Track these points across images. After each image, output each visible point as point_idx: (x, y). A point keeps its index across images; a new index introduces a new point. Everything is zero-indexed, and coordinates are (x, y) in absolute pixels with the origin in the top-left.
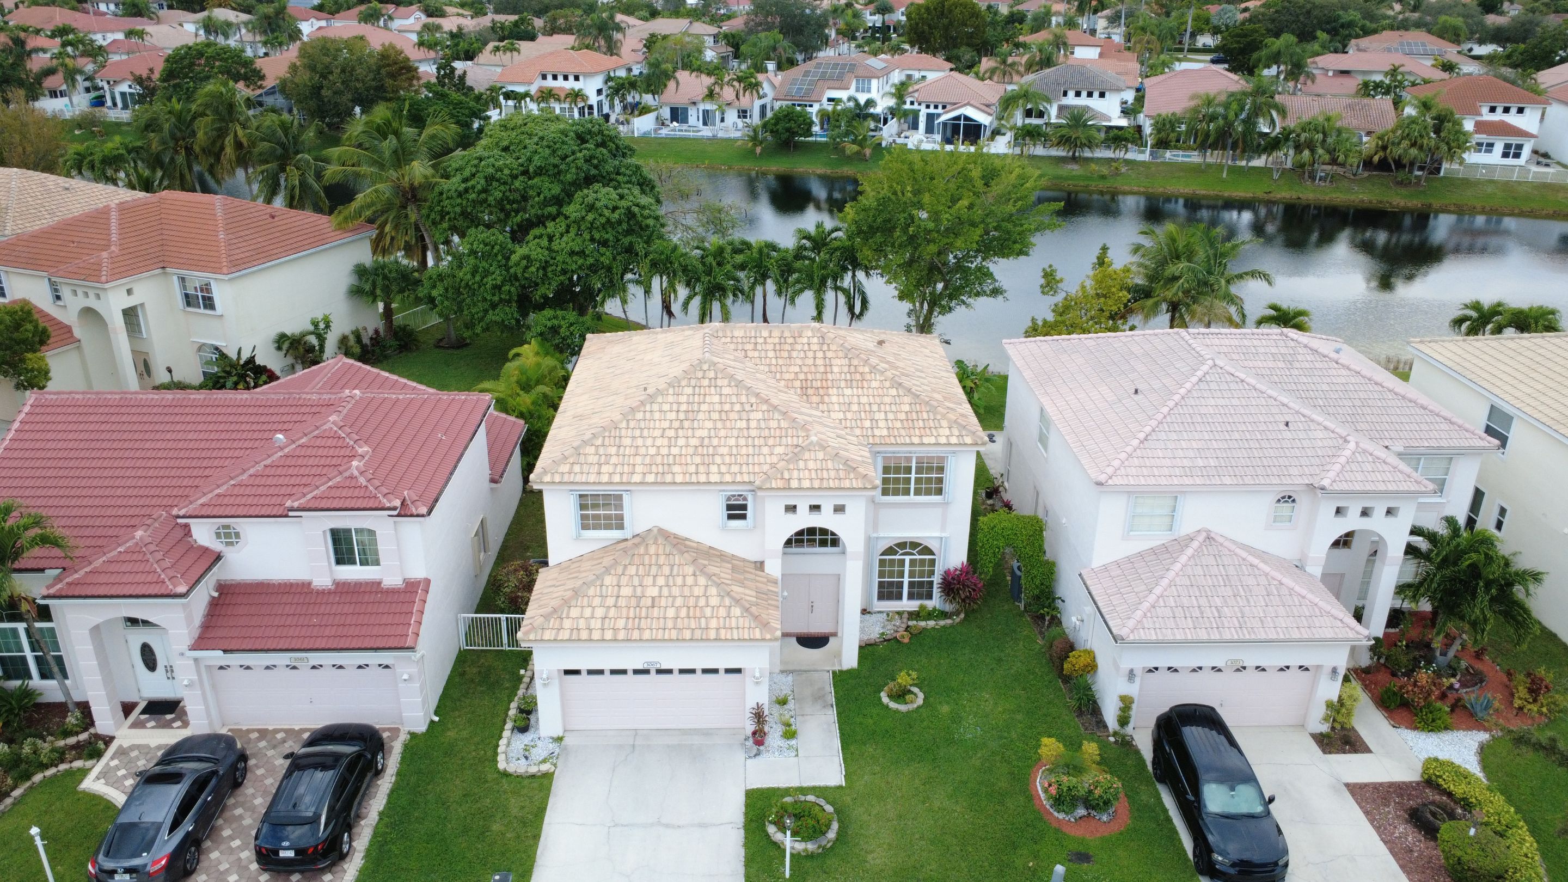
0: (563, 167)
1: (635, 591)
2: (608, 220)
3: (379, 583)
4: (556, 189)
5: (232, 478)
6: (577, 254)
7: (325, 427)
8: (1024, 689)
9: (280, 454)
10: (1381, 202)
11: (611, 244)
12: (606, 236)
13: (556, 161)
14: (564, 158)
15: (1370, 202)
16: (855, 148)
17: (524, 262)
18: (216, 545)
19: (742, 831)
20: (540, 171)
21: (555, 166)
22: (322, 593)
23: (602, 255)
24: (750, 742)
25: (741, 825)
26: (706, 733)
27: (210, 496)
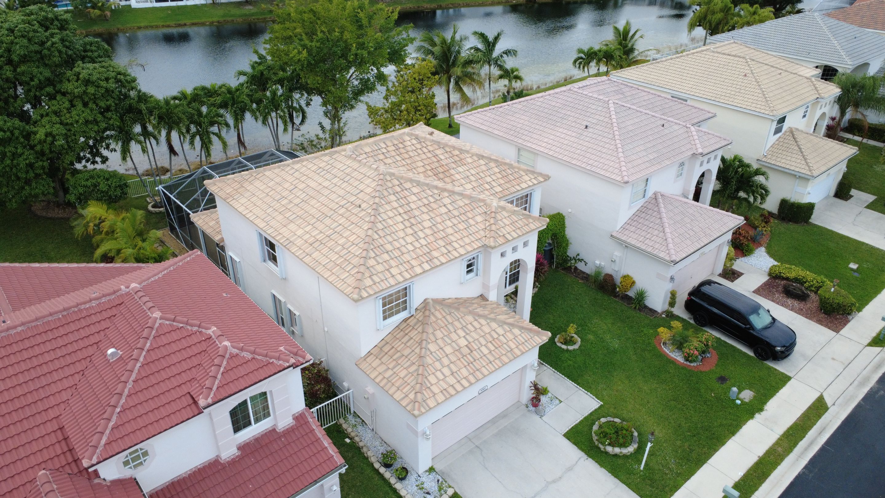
0: (46, 52)
1: (452, 347)
2: (107, 90)
3: (274, 430)
4: (47, 73)
5: (115, 407)
6: (91, 122)
7: (157, 325)
8: (605, 310)
9: (139, 365)
10: (419, 7)
11: (113, 108)
12: (108, 103)
13: (37, 48)
14: (42, 43)
15: (414, 8)
16: (97, 12)
17: (50, 139)
18: (126, 473)
19: (590, 459)
20: (24, 59)
21: (36, 52)
22: (233, 462)
23: (110, 119)
24: (531, 408)
25: (586, 457)
26: (504, 415)
27: (108, 432)
